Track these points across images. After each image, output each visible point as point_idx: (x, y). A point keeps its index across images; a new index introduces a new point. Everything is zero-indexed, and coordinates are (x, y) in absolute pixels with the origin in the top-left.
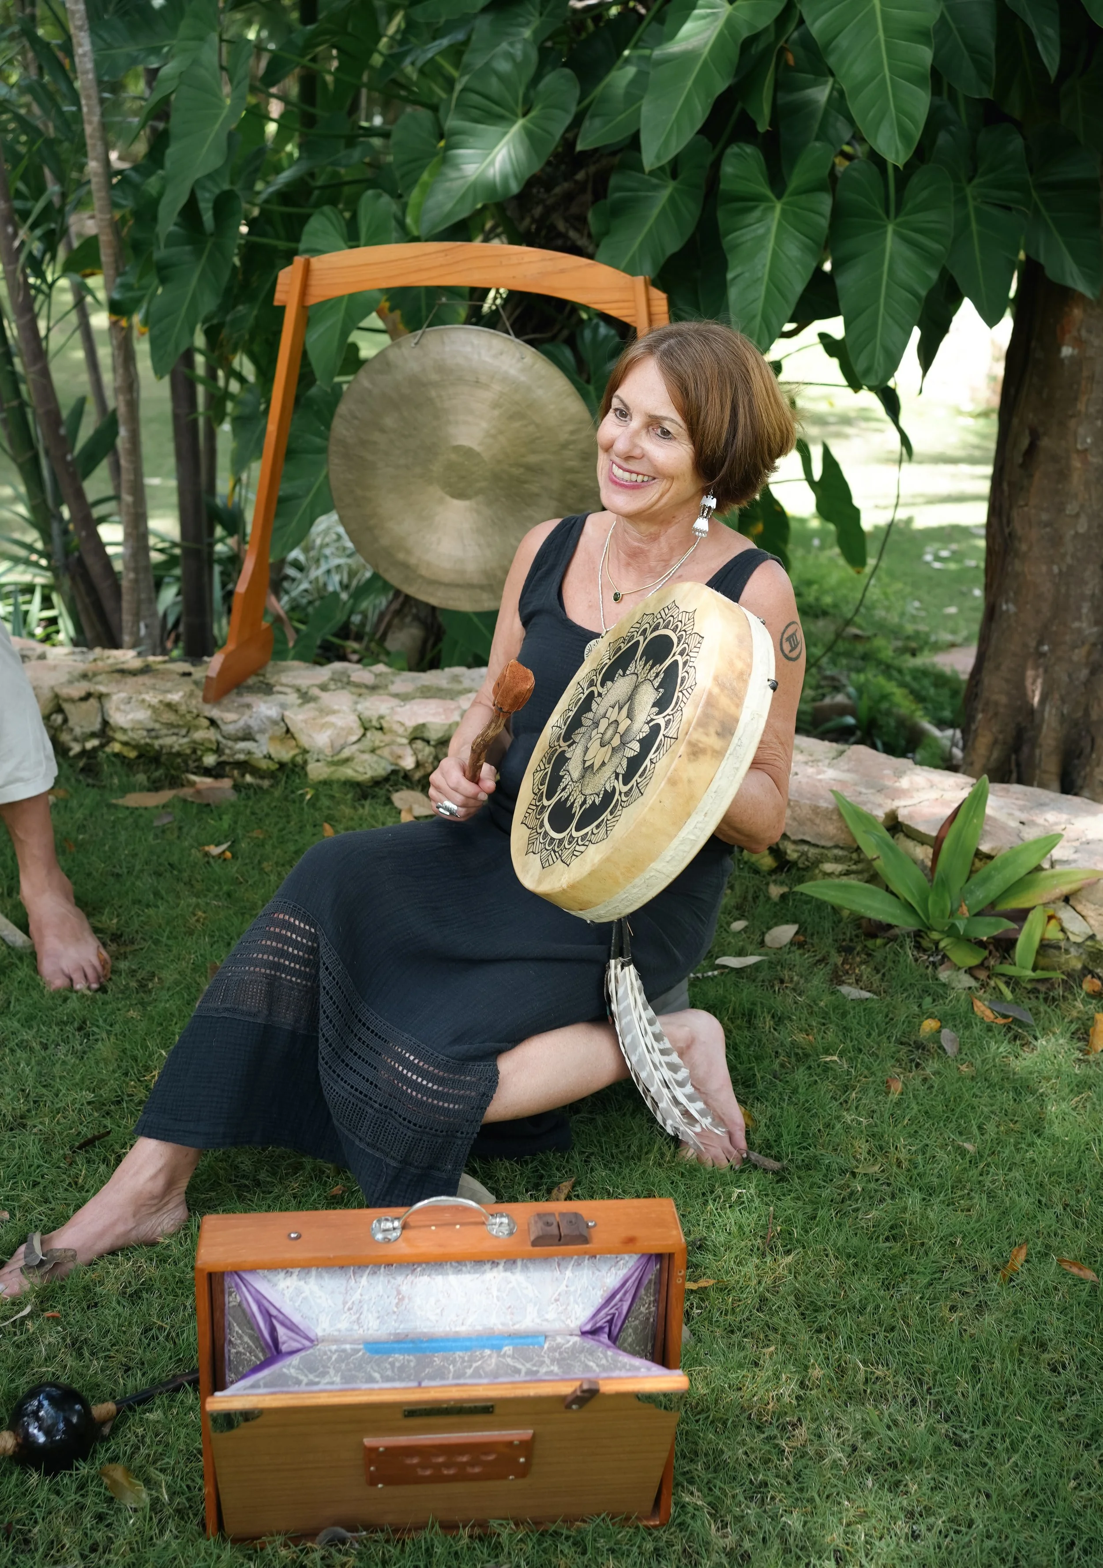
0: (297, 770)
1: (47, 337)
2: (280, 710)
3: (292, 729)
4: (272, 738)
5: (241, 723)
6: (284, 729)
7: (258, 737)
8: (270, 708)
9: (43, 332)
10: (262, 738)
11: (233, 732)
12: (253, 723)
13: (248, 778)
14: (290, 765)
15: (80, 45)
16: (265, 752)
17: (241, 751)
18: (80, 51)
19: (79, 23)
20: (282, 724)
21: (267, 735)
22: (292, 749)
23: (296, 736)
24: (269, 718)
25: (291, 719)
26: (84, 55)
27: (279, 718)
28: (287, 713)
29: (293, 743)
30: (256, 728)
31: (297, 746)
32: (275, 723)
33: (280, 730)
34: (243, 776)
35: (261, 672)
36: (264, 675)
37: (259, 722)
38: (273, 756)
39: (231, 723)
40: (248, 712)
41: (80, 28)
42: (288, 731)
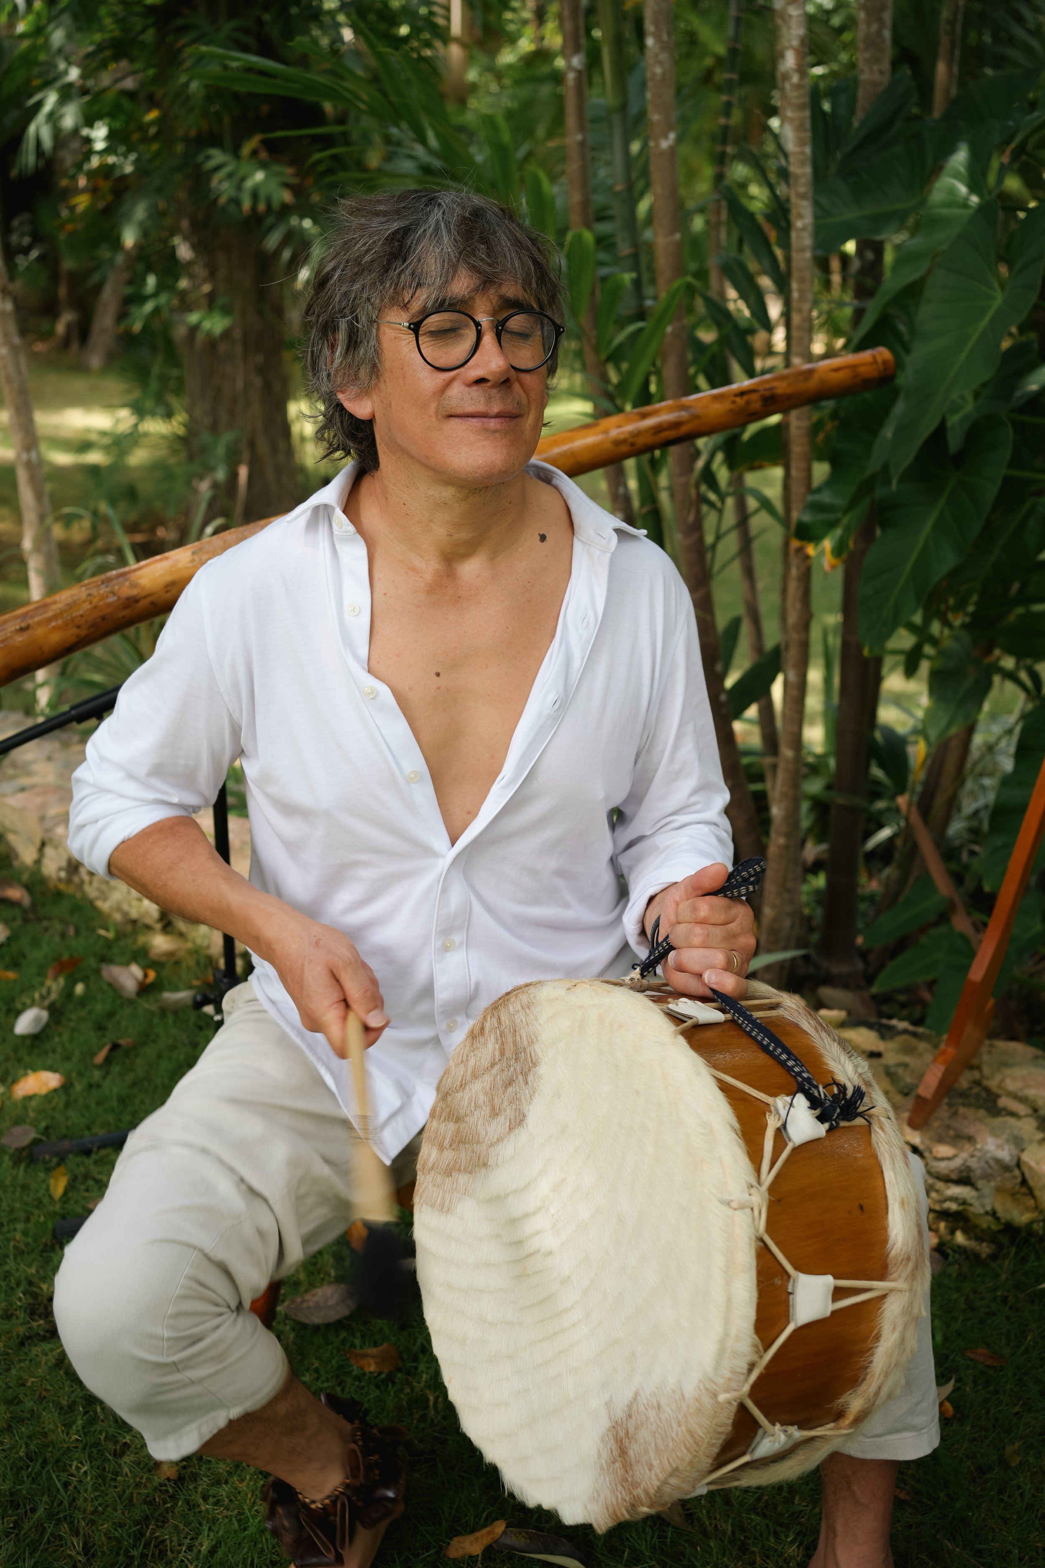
0: (1033, 1240)
1: (713, 547)
2: (1015, 1152)
3: (1031, 1183)
4: (999, 1190)
5: (957, 1162)
6: (1019, 1180)
7: (980, 1184)
8: (1000, 1147)
9: (709, 539)
10: (987, 1187)
11: (945, 1172)
12: (973, 1163)
13: (960, 1238)
14: (1024, 1234)
15: (800, 216)
16: (988, 1208)
17: (953, 1199)
18: (799, 224)
19: (802, 189)
20: (1017, 1172)
21: (993, 1184)
22: (1028, 1209)
23: (1037, 1193)
24: (998, 1161)
25: (1030, 1168)
26: (804, 229)
27: (1014, 1162)
28: (1026, 1157)
29: (1031, 1203)
30: (979, 1172)
31: (1036, 1208)
32: (1005, 1168)
33: (1012, 1181)
34: (952, 1232)
35: (975, 1062)
36: (979, 1068)
37: (983, 1164)
38: (1000, 1213)
39: (942, 1159)
40: (968, 1148)
41: (803, 196)
42: (1024, 1182)
